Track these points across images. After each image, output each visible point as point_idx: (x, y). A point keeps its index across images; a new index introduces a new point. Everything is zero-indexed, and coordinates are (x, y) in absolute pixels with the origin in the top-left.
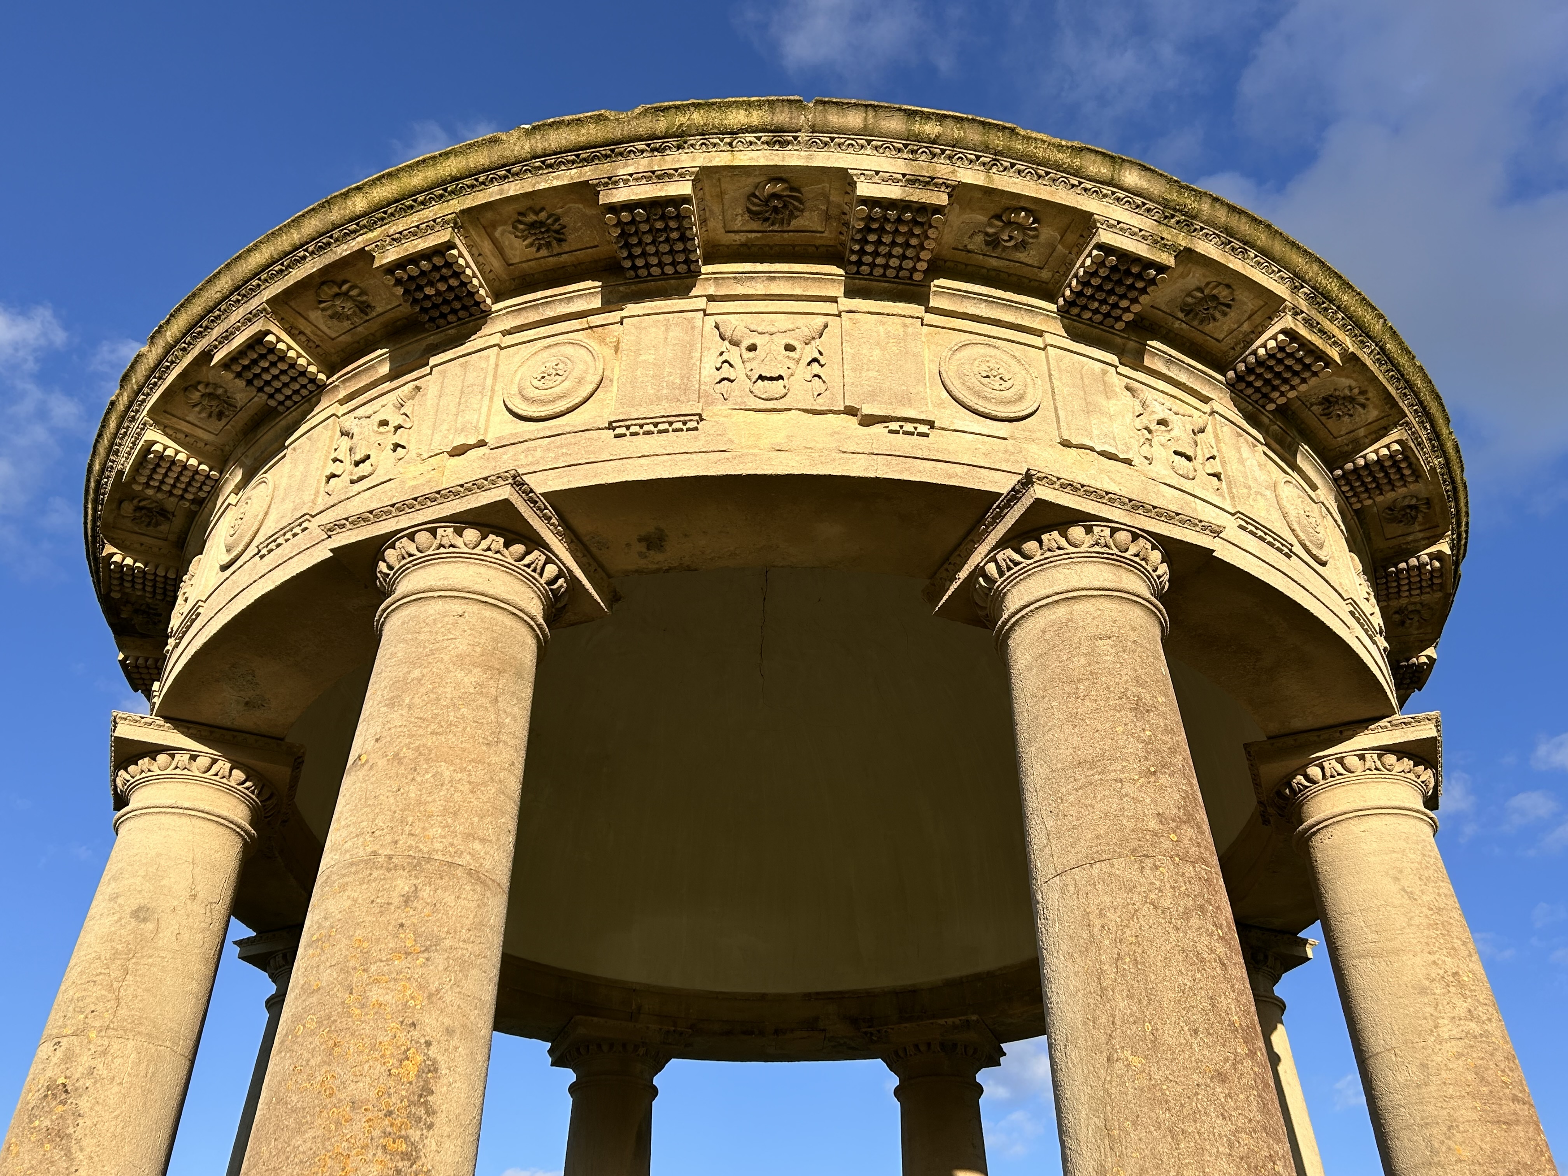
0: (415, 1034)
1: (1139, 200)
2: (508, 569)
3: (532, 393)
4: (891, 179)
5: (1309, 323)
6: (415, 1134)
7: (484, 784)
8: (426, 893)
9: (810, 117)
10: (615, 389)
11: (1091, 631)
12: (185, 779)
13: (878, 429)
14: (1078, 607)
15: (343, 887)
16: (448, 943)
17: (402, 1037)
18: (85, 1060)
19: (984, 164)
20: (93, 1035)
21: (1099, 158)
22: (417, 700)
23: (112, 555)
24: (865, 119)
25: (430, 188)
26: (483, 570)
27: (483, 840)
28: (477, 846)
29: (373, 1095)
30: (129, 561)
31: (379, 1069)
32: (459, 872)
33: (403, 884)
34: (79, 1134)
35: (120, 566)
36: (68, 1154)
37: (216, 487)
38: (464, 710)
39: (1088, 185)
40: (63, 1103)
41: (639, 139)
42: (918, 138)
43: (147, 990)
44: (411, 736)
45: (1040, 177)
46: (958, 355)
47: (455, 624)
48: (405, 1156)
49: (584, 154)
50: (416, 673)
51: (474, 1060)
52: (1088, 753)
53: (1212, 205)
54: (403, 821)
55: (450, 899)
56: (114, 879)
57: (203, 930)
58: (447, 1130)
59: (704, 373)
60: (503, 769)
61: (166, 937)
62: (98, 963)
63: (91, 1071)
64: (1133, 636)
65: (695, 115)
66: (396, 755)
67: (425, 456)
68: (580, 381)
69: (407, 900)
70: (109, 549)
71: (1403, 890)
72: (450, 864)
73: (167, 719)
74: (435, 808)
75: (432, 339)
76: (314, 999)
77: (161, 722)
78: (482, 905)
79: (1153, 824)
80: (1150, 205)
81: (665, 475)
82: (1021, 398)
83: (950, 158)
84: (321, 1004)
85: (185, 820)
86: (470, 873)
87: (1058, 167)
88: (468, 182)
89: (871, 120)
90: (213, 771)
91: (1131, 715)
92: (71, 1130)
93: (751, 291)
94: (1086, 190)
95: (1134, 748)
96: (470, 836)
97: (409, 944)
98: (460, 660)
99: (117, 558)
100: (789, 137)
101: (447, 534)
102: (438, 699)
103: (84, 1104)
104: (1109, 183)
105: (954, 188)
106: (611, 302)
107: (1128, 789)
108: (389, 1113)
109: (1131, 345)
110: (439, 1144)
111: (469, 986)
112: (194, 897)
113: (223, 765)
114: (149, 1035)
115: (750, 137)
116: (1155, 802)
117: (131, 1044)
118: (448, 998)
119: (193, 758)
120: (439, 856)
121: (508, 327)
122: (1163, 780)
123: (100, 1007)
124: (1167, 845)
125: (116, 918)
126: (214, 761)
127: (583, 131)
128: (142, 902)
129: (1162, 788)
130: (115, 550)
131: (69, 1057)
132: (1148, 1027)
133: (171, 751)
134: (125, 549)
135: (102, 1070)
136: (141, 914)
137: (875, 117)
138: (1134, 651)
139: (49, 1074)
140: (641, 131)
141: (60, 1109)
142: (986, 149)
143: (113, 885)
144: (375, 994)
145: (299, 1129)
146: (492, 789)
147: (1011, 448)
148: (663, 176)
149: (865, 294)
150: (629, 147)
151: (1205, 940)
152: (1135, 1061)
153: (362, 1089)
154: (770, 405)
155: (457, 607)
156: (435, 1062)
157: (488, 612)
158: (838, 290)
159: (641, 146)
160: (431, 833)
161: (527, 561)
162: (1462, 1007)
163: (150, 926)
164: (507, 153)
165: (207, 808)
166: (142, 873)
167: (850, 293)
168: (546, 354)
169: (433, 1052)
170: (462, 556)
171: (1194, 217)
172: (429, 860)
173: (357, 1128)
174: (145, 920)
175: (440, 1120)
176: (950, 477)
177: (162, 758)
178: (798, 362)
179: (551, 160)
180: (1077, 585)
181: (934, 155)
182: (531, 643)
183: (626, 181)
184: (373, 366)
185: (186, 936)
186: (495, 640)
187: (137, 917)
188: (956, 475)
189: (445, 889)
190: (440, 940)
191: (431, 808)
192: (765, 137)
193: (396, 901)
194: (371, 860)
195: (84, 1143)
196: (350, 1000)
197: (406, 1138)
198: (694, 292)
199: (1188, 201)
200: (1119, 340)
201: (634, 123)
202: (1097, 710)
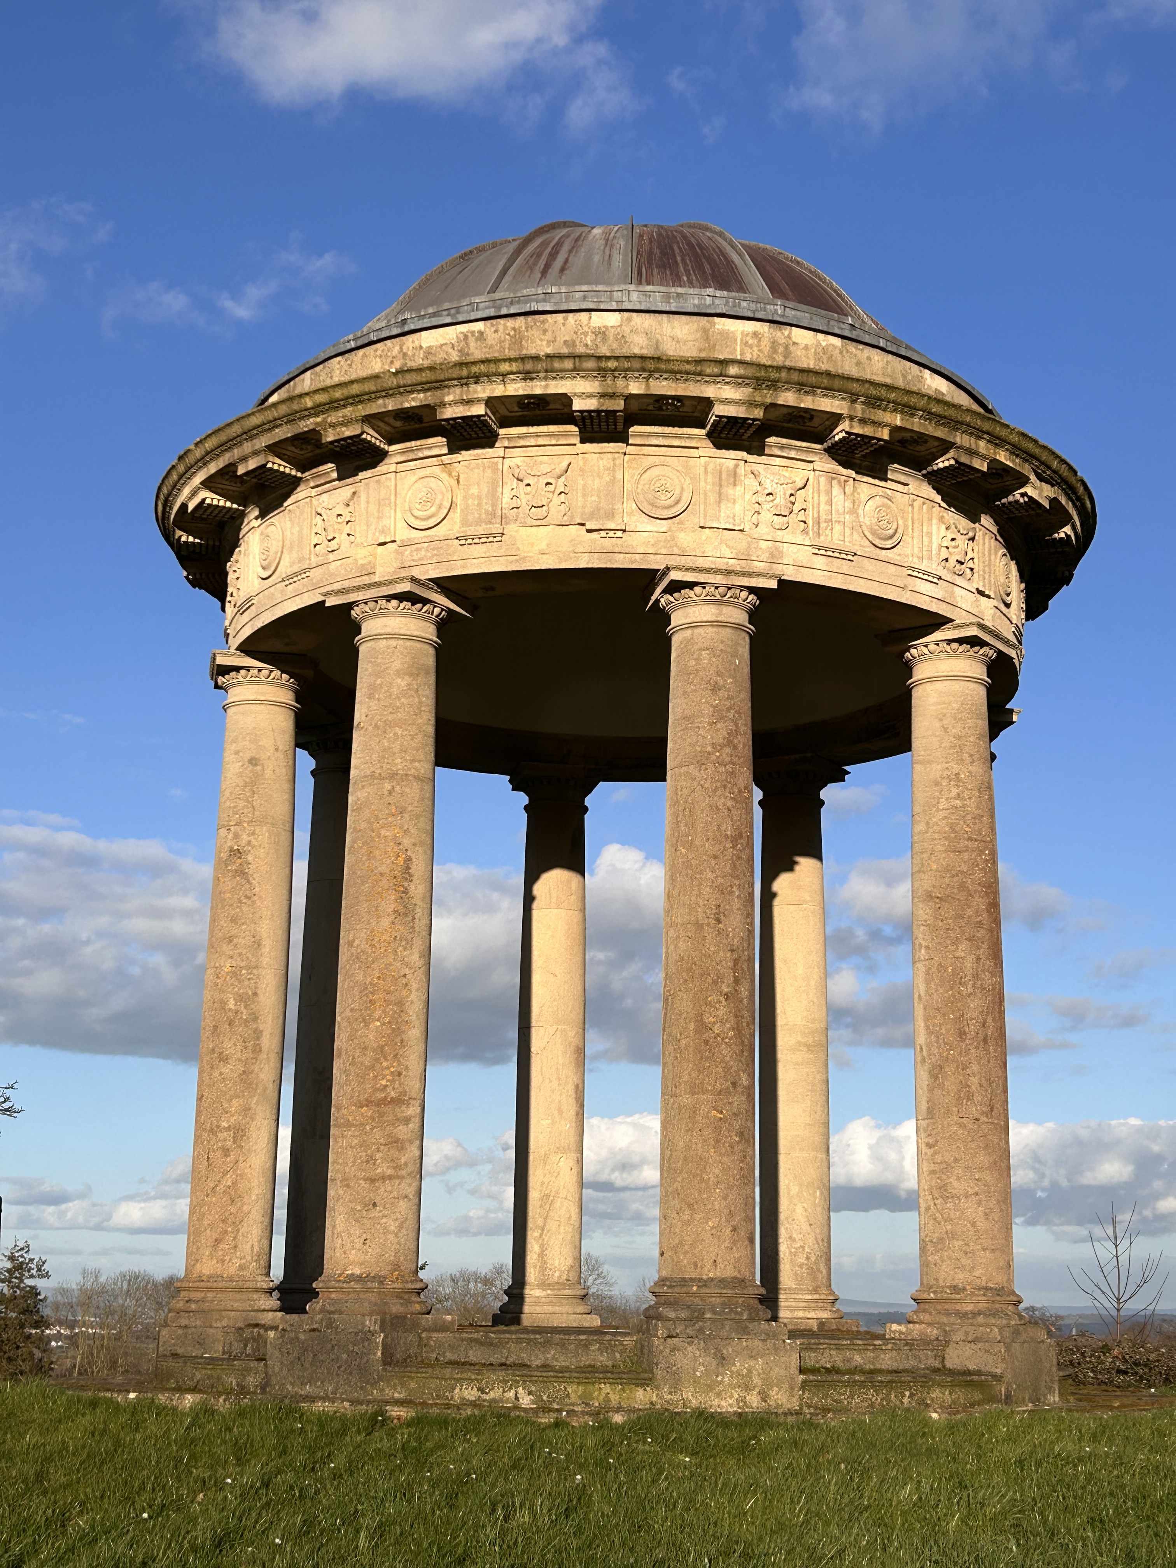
0: (401, 847)
1: (740, 380)
2: (415, 617)
3: (418, 513)
4: (591, 396)
5: (863, 421)
6: (406, 884)
7: (417, 734)
8: (398, 788)
9: (544, 365)
10: (459, 510)
11: (700, 645)
12: (258, 683)
13: (595, 535)
14: (697, 631)
15: (363, 787)
16: (409, 809)
17: (396, 849)
18: (245, 838)
19: (644, 378)
20: (245, 825)
21: (713, 364)
22: (381, 696)
23: (180, 537)
24: (574, 364)
25: (346, 399)
26: (403, 619)
27: (419, 761)
28: (417, 764)
29: (388, 871)
30: (191, 539)
31: (388, 861)
32: (410, 778)
33: (388, 786)
34: (251, 873)
35: (186, 543)
36: (248, 881)
37: (242, 515)
38: (403, 700)
39: (707, 379)
40: (240, 858)
41: (454, 379)
42: (605, 370)
43: (266, 801)
44: (381, 715)
45: (678, 379)
46: (645, 476)
47: (393, 652)
48: (403, 892)
49: (426, 386)
50: (379, 681)
51: (426, 854)
52: (688, 713)
53: (788, 372)
54: (384, 757)
55: (408, 790)
56: (234, 741)
57: (285, 766)
58: (418, 882)
59: (504, 501)
60: (424, 725)
61: (268, 773)
62: (238, 789)
63: (249, 843)
64: (721, 646)
65: (482, 367)
66: (376, 724)
67: (365, 544)
68: (440, 507)
69: (390, 793)
70: (179, 533)
71: (943, 726)
72: (406, 775)
73: (242, 651)
74: (396, 750)
75: (359, 463)
76: (359, 834)
77: (239, 653)
78: (422, 790)
79: (709, 749)
80: (747, 381)
81: (486, 571)
82: (677, 502)
83: (625, 377)
84: (363, 836)
85: (263, 707)
86: (415, 777)
87: (688, 373)
88: (366, 397)
89: (577, 364)
90: (272, 677)
91: (710, 693)
92: (247, 871)
93: (528, 444)
94: (706, 382)
95: (707, 710)
96: (413, 761)
97: (393, 811)
98: (398, 673)
99: (184, 539)
100: (534, 375)
101: (383, 603)
102: (390, 695)
103: (250, 858)
104: (721, 375)
105: (627, 397)
106: (453, 449)
107: (701, 732)
108: (395, 877)
109: (755, 444)
110: (416, 887)
111: (420, 825)
112: (277, 750)
113: (277, 673)
114: (272, 824)
115: (512, 377)
116: (712, 738)
117: (265, 828)
118: (412, 831)
119: (260, 671)
120: (401, 772)
121: (399, 460)
122: (719, 726)
123: (246, 811)
124: (714, 758)
125: (241, 764)
126: (271, 671)
127: (424, 375)
128: (253, 755)
129: (718, 730)
130: (182, 533)
131: (236, 836)
132: (690, 838)
133: (248, 669)
134: (189, 533)
135: (254, 842)
136: (253, 761)
137: (580, 361)
138: (719, 656)
139: (229, 844)
140: (455, 376)
141: (239, 861)
142: (644, 370)
143: (234, 745)
144: (383, 832)
145: (363, 884)
146: (420, 736)
147: (669, 538)
148: (469, 402)
149: (591, 441)
150: (450, 383)
151: (723, 800)
152: (683, 851)
153: (383, 869)
154: (539, 523)
155: (393, 643)
156: (410, 857)
157: (408, 643)
158: (576, 440)
159: (455, 382)
160: (396, 761)
161: (424, 610)
162: (955, 791)
163: (259, 768)
164: (385, 385)
165: (274, 699)
166: (248, 738)
167: (583, 441)
168: (419, 484)
169: (409, 854)
170: (393, 614)
171: (778, 381)
172: (397, 774)
173: (384, 882)
174: (256, 765)
175: (415, 878)
176: (632, 563)
177: (243, 672)
178: (553, 492)
179: (408, 389)
180: (695, 620)
181: (615, 377)
182: (432, 651)
183: (450, 404)
184: (328, 473)
185: (278, 771)
186: (413, 658)
187: (251, 764)
188: (636, 561)
189: (405, 786)
190: (406, 808)
191: (394, 750)
192: (521, 376)
193: (386, 793)
194: (372, 776)
195: (255, 876)
196: (373, 835)
197: (403, 886)
198: (497, 445)
199: (772, 374)
200: (747, 443)
201: (450, 371)
202: (695, 691)
